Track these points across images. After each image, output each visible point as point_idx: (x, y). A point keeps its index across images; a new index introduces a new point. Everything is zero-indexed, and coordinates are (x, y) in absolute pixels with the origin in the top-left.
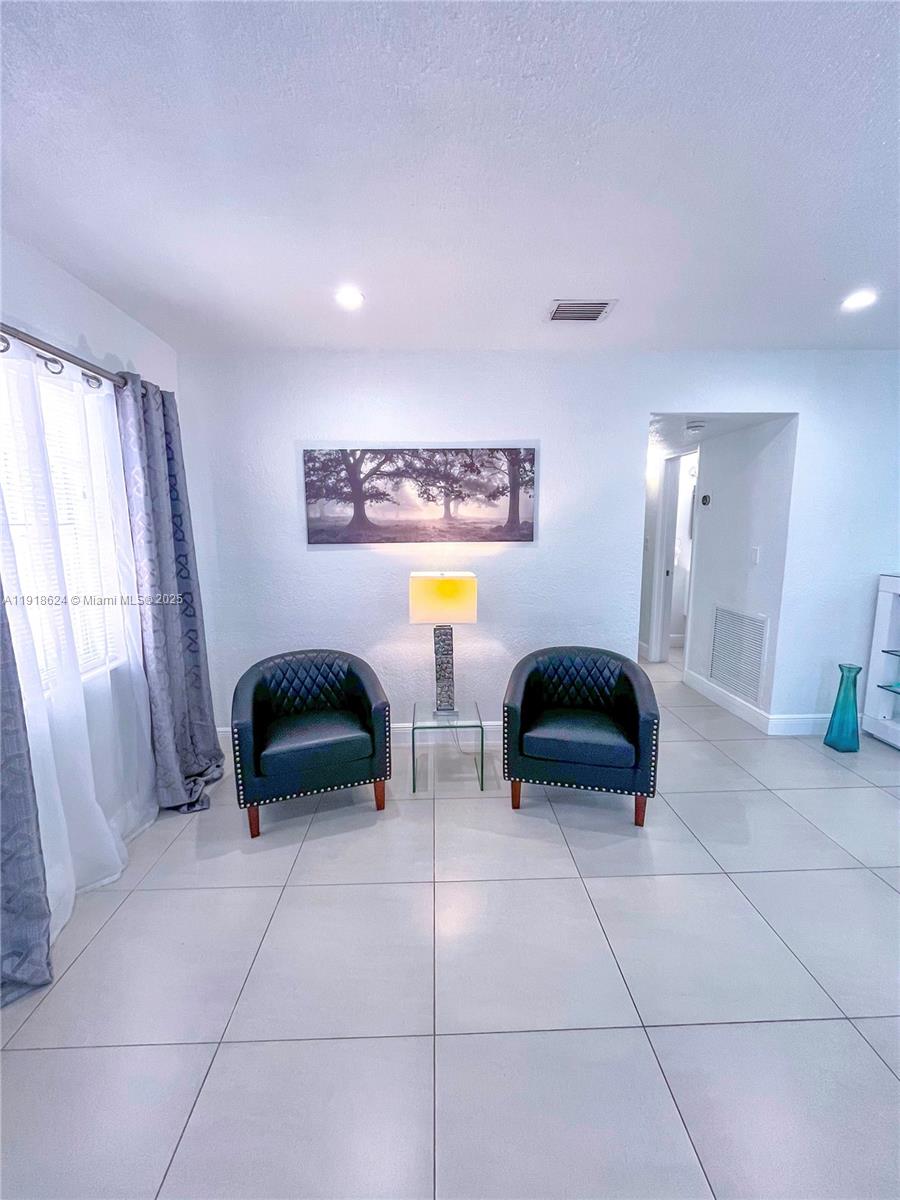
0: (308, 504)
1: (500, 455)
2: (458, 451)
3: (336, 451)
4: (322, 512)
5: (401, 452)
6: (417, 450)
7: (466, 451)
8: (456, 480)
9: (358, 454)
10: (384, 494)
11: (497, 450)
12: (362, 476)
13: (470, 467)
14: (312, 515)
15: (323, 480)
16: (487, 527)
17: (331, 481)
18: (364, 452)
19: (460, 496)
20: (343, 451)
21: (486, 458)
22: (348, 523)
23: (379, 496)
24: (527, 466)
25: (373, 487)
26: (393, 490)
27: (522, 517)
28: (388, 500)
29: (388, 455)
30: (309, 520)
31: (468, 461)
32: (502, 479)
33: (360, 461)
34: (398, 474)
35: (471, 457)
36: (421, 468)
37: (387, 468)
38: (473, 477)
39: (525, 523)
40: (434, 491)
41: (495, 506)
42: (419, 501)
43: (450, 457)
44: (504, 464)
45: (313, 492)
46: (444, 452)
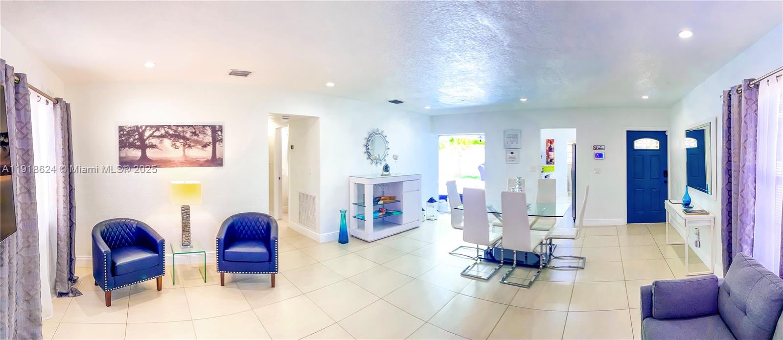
0: (120, 150)
1: (207, 128)
2: (189, 126)
3: (134, 126)
4: (126, 154)
5: (163, 126)
6: (170, 126)
7: (192, 126)
8: (188, 139)
9: (144, 128)
10: (155, 146)
11: (206, 126)
12: (145, 138)
13: (194, 133)
14: (122, 155)
15: (127, 139)
16: (202, 160)
17: (131, 140)
18: (147, 127)
19: (189, 146)
20: (137, 126)
21: (201, 129)
22: (138, 159)
23: (153, 146)
24: (219, 133)
25: (150, 143)
26: (159, 144)
27: (218, 156)
28: (157, 148)
29: (158, 128)
30: (120, 158)
31: (194, 131)
32: (209, 139)
33: (144, 131)
34: (162, 136)
35: (195, 129)
36: (173, 134)
37: (157, 134)
38: (196, 138)
39: (219, 158)
40: (178, 144)
41: (205, 151)
42: (172, 149)
43: (185, 129)
44: (209, 132)
45: (123, 145)
46: (183, 126)
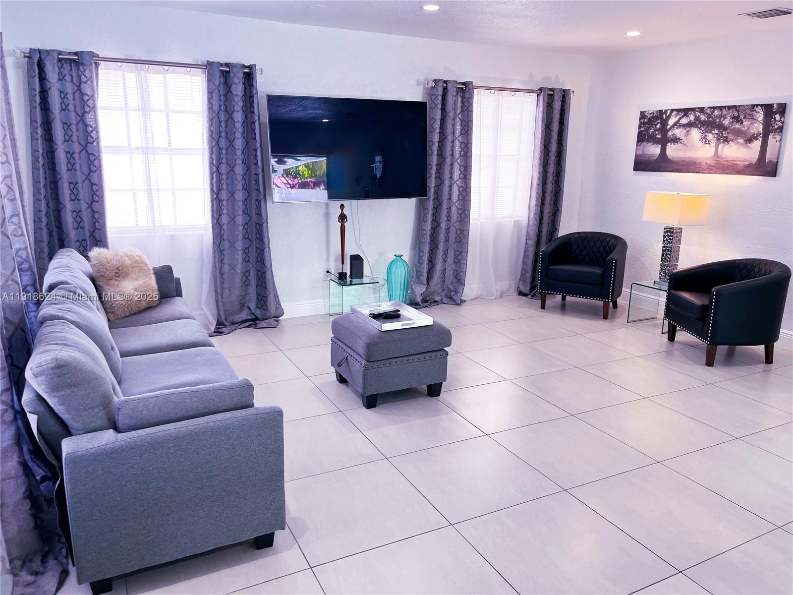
0: (637, 145)
1: (759, 109)
2: (730, 107)
3: (657, 111)
4: (643, 151)
5: (693, 109)
6: (703, 108)
7: (735, 107)
8: (725, 129)
9: (669, 112)
10: (679, 139)
11: (757, 105)
12: (668, 127)
13: (737, 119)
14: (638, 153)
15: (647, 130)
16: (742, 164)
17: (651, 131)
18: (672, 111)
19: (726, 140)
20: (661, 111)
21: (748, 111)
22: (655, 158)
23: (676, 140)
24: (778, 117)
25: (673, 134)
26: (685, 136)
27: (770, 156)
28: (681, 143)
29: (686, 112)
30: (636, 156)
31: (736, 114)
32: (758, 127)
33: (668, 117)
34: (690, 125)
35: (738, 111)
36: (705, 121)
37: (684, 121)
38: (738, 126)
39: (771, 162)
40: (710, 136)
41: (750, 148)
42: (699, 144)
43: (724, 112)
44: (760, 115)
45: (642, 138)
46: (721, 108)
